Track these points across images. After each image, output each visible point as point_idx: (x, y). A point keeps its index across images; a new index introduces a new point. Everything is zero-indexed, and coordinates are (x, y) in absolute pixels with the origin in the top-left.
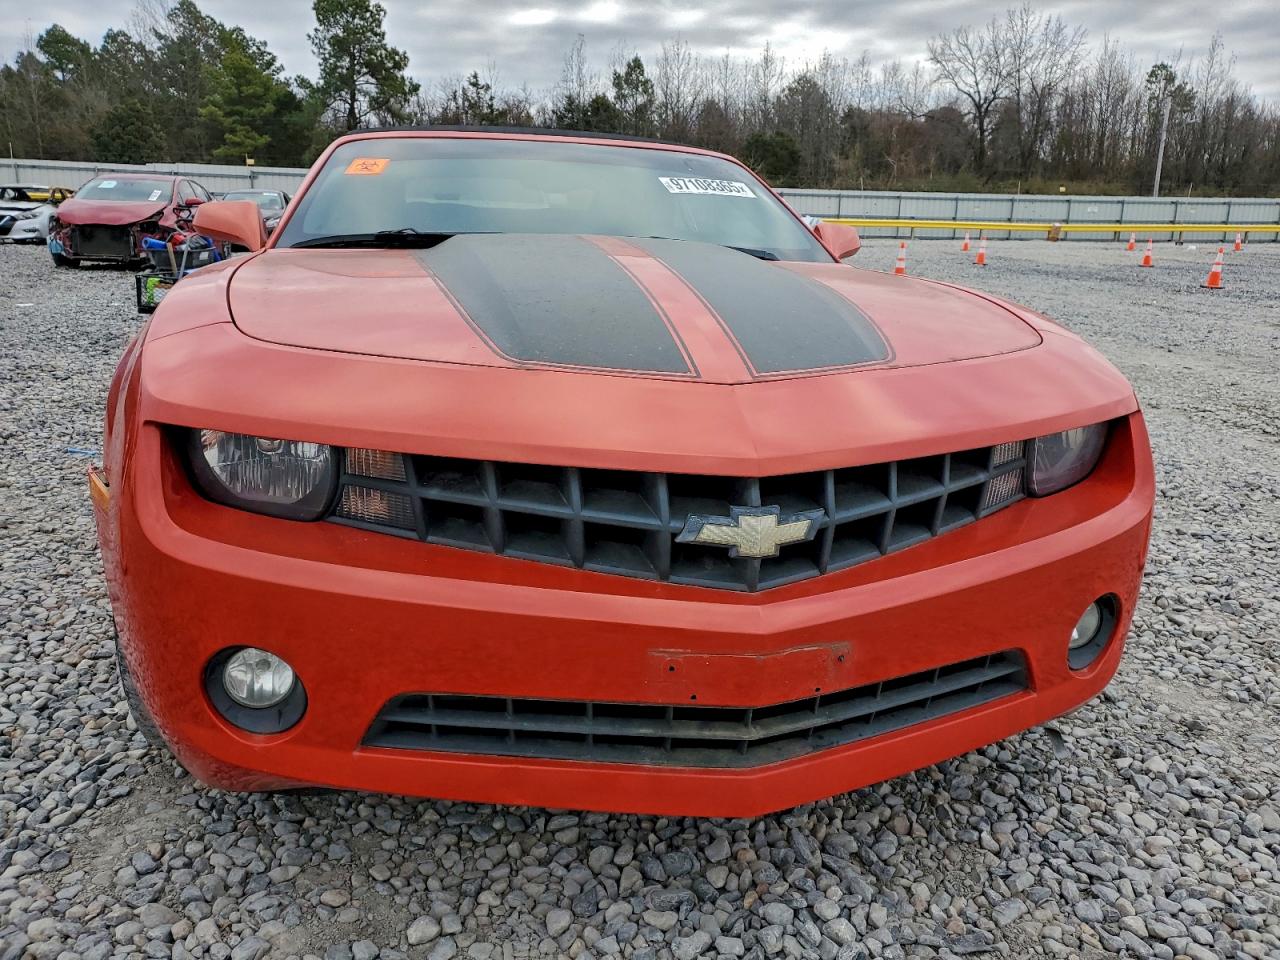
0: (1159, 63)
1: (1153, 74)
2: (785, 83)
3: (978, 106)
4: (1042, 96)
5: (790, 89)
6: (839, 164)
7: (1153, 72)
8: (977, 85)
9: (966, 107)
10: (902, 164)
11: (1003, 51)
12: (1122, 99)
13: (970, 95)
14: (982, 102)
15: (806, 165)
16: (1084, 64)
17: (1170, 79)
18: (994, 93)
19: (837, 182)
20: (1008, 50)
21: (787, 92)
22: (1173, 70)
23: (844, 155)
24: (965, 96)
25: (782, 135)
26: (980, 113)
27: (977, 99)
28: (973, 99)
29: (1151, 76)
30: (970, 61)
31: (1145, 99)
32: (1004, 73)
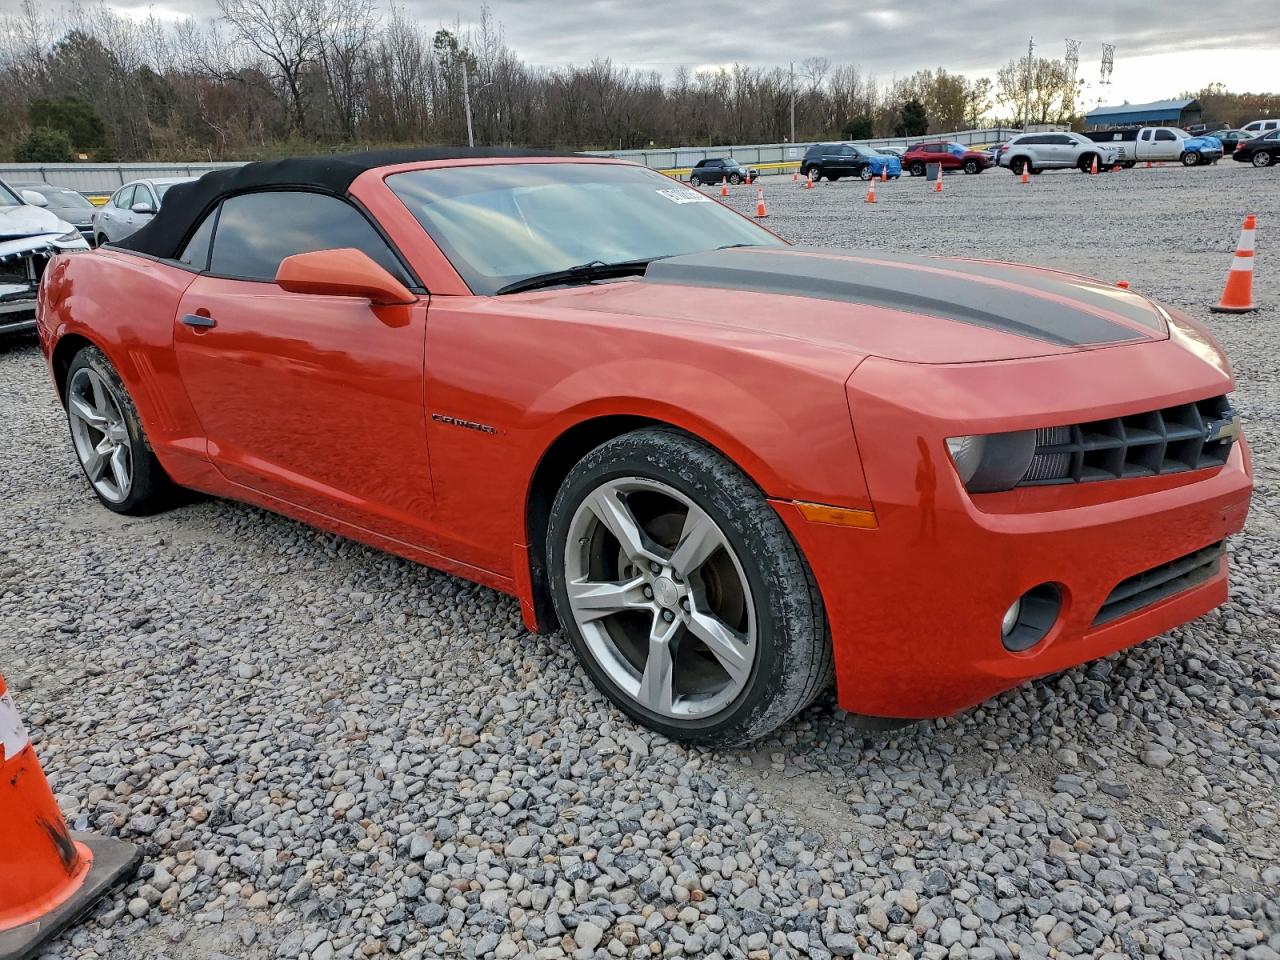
0: (441, 30)
1: (438, 40)
2: (56, 39)
3: (287, 69)
4: (346, 58)
5: (63, 46)
6: (157, 132)
7: (438, 37)
8: (280, 47)
9: (273, 69)
10: (229, 131)
11: (299, 12)
12: (418, 61)
13: (274, 57)
14: (289, 64)
15: (113, 133)
16: (378, 29)
17: (454, 44)
18: (299, 55)
19: (163, 152)
20: (303, 11)
21: (59, 50)
22: (454, 36)
23: (161, 121)
24: (270, 58)
25: (73, 100)
26: (289, 75)
27: (283, 62)
28: (279, 61)
29: (436, 42)
30: (267, 21)
31: (436, 62)
32: (305, 35)
